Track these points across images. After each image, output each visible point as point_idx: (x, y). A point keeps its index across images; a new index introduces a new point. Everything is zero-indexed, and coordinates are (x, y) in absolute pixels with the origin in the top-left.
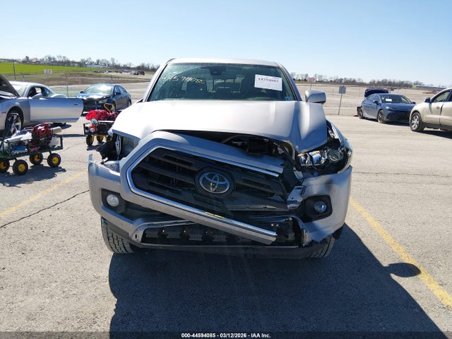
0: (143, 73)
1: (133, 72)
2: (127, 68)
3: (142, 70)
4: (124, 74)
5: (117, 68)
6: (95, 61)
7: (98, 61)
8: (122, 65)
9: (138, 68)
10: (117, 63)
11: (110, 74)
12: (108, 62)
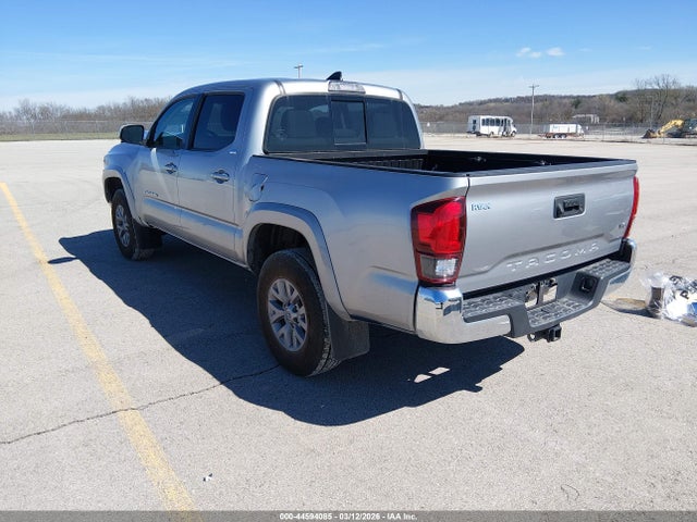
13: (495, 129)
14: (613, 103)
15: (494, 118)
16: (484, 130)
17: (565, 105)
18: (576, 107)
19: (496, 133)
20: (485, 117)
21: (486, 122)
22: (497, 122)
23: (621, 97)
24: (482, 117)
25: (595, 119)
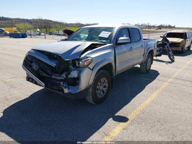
0: (160, 29)
1: (156, 28)
2: (154, 27)
3: (160, 27)
4: (152, 30)
5: (150, 27)
6: (141, 24)
7: (142, 25)
8: (152, 25)
9: (159, 26)
10: (150, 25)
11: (146, 30)
12: (146, 24)
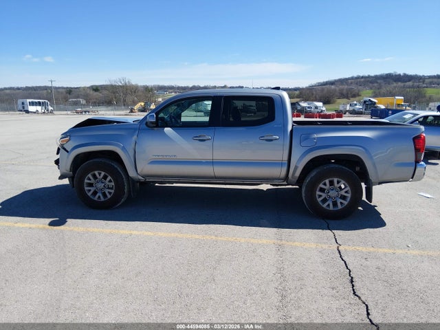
13: (39, 108)
14: (92, 92)
15: (37, 101)
16: (32, 109)
17: (62, 93)
18: (70, 94)
19: (40, 111)
20: (31, 100)
21: (32, 104)
22: (39, 104)
23: (96, 89)
24: (28, 100)
25: (83, 102)
